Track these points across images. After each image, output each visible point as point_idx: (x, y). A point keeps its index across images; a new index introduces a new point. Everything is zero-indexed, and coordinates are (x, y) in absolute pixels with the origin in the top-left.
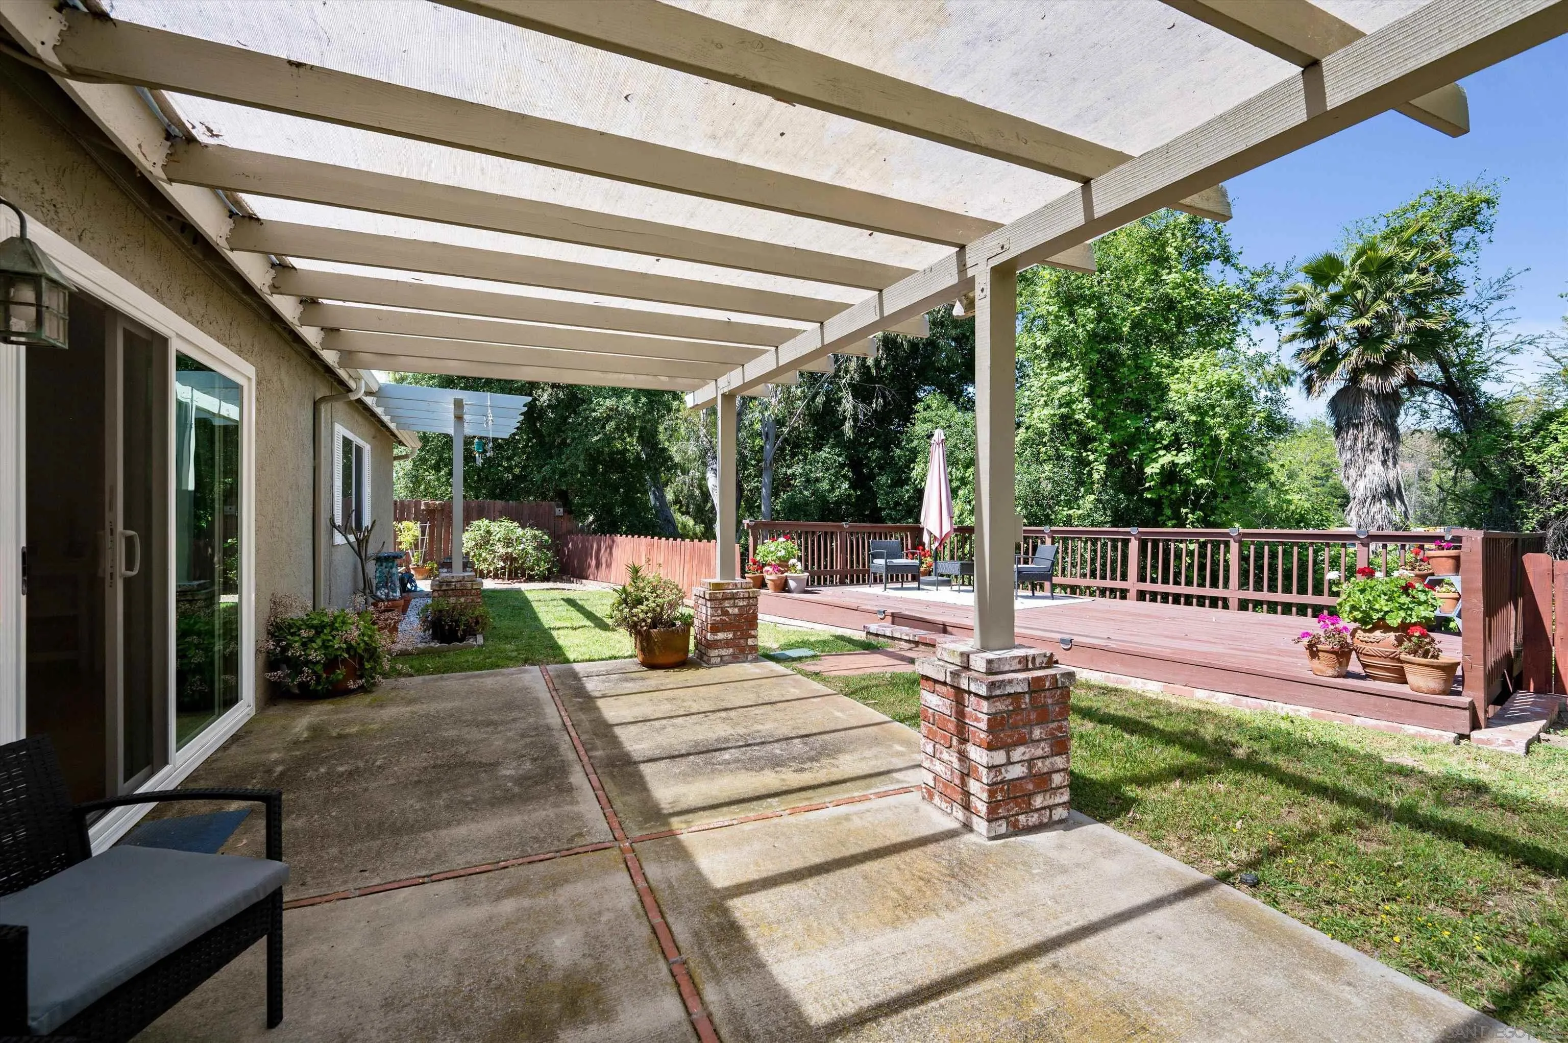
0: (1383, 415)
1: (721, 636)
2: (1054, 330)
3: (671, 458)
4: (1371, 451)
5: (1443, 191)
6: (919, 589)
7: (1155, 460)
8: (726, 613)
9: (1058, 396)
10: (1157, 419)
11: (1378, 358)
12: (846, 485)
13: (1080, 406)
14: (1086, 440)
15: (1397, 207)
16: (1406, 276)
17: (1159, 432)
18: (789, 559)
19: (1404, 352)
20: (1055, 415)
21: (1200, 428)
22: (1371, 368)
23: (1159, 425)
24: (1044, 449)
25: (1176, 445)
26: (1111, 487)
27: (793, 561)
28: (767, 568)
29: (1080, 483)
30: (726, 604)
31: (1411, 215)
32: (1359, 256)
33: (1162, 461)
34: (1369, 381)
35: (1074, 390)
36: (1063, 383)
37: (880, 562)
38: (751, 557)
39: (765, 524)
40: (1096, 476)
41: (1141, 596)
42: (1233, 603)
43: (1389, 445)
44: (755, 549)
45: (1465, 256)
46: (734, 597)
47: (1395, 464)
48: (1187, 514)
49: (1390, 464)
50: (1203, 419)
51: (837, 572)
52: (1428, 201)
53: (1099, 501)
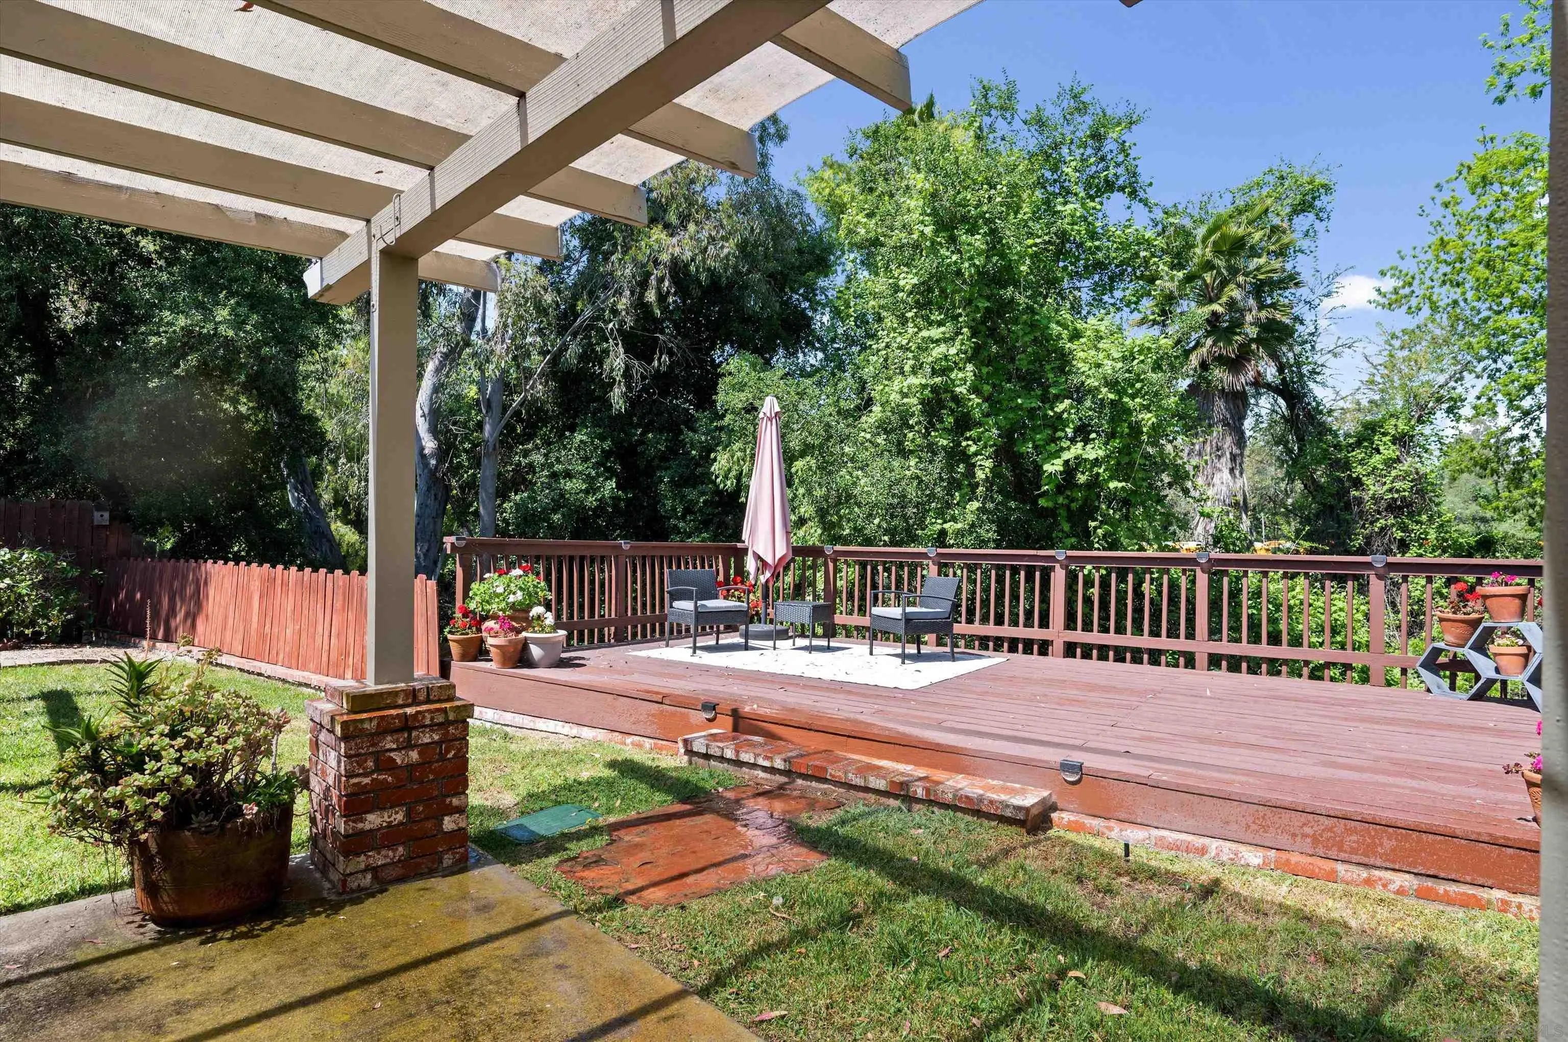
0: (1232, 417)
1: (373, 820)
2: (926, 263)
3: (323, 435)
4: (1219, 457)
5: (1285, 170)
6: (746, 648)
7: (1057, 454)
8: (384, 764)
9: (930, 359)
10: (1058, 398)
11: (1231, 352)
12: (612, 484)
13: (961, 375)
14: (964, 423)
15: (1242, 182)
16: (1256, 260)
17: (1059, 416)
18: (530, 607)
19: (1254, 346)
20: (924, 387)
21: (1119, 411)
22: (1221, 360)
23: (1060, 408)
24: (910, 435)
25: (1083, 433)
26: (999, 492)
27: (538, 610)
28: (490, 624)
29: (954, 485)
30: (389, 743)
31: (1255, 193)
32: (1211, 232)
33: (1066, 456)
34: (1219, 374)
35: (953, 351)
36: (937, 342)
37: (686, 605)
38: (459, 603)
39: (482, 544)
40: (980, 475)
41: (1070, 650)
42: (1201, 660)
43: (1236, 451)
44: (467, 589)
45: (1305, 244)
46: (407, 725)
47: (1241, 473)
48: (1095, 528)
49: (1237, 473)
50: (1121, 398)
51: (609, 623)
52: (1271, 179)
53: (982, 510)
